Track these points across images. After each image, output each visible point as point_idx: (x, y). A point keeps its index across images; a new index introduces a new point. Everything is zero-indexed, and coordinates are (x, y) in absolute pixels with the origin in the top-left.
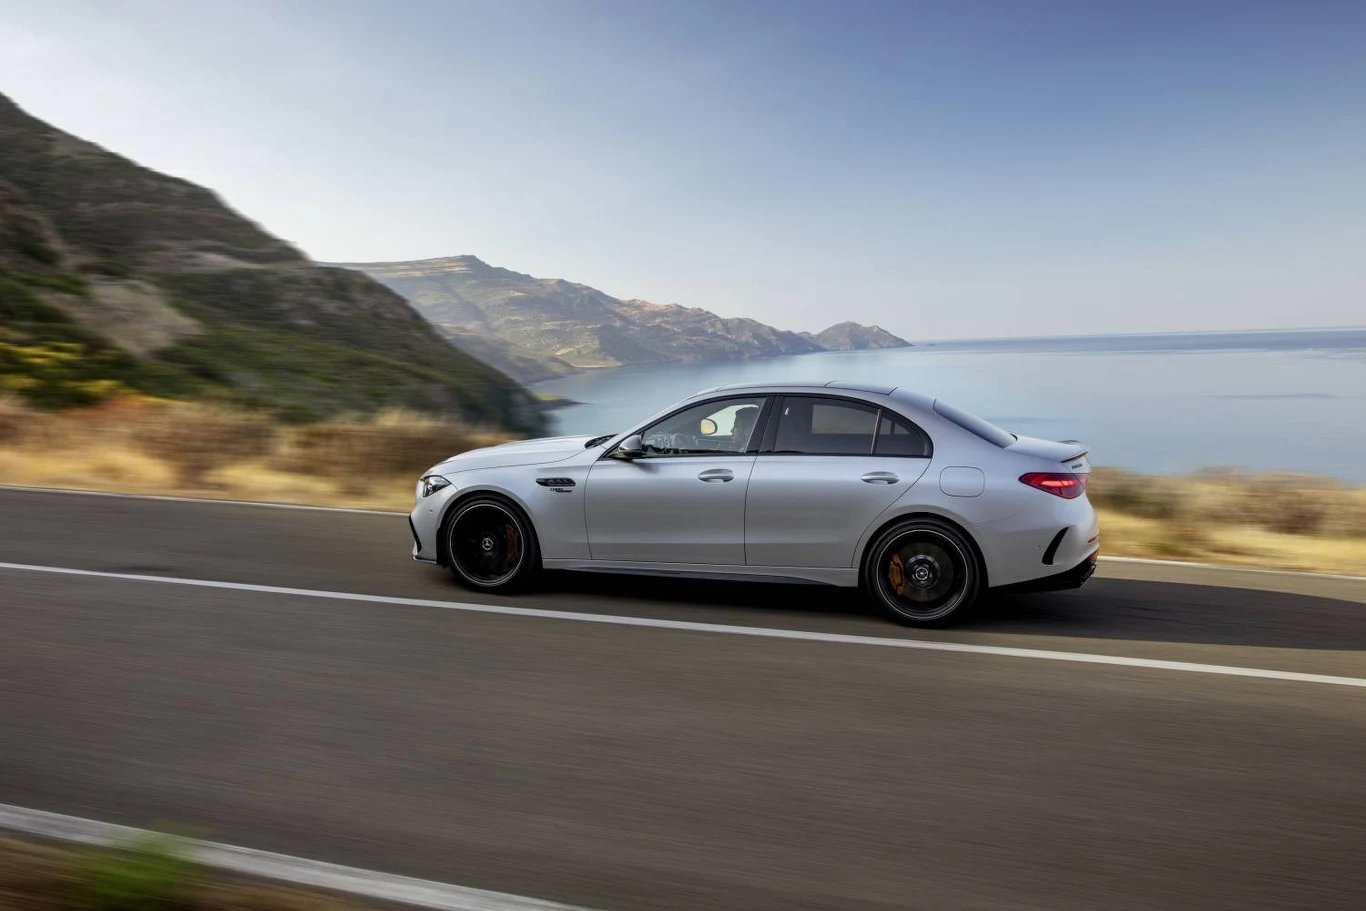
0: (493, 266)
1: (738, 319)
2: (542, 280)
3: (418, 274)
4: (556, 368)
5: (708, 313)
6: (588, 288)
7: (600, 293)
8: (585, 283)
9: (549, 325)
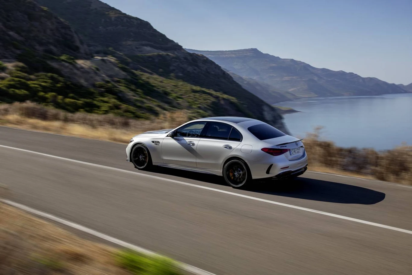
0: (264, 53)
1: (370, 78)
2: (284, 59)
3: (233, 56)
4: (289, 96)
5: (356, 74)
6: (304, 63)
7: (309, 65)
8: (302, 61)
9: (286, 78)
